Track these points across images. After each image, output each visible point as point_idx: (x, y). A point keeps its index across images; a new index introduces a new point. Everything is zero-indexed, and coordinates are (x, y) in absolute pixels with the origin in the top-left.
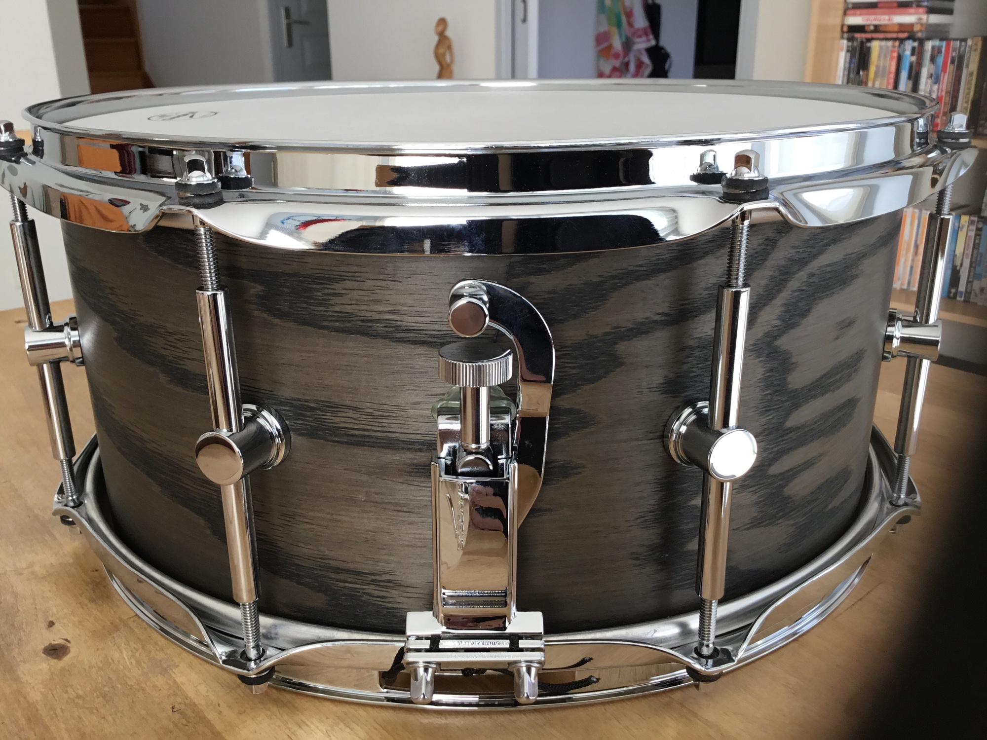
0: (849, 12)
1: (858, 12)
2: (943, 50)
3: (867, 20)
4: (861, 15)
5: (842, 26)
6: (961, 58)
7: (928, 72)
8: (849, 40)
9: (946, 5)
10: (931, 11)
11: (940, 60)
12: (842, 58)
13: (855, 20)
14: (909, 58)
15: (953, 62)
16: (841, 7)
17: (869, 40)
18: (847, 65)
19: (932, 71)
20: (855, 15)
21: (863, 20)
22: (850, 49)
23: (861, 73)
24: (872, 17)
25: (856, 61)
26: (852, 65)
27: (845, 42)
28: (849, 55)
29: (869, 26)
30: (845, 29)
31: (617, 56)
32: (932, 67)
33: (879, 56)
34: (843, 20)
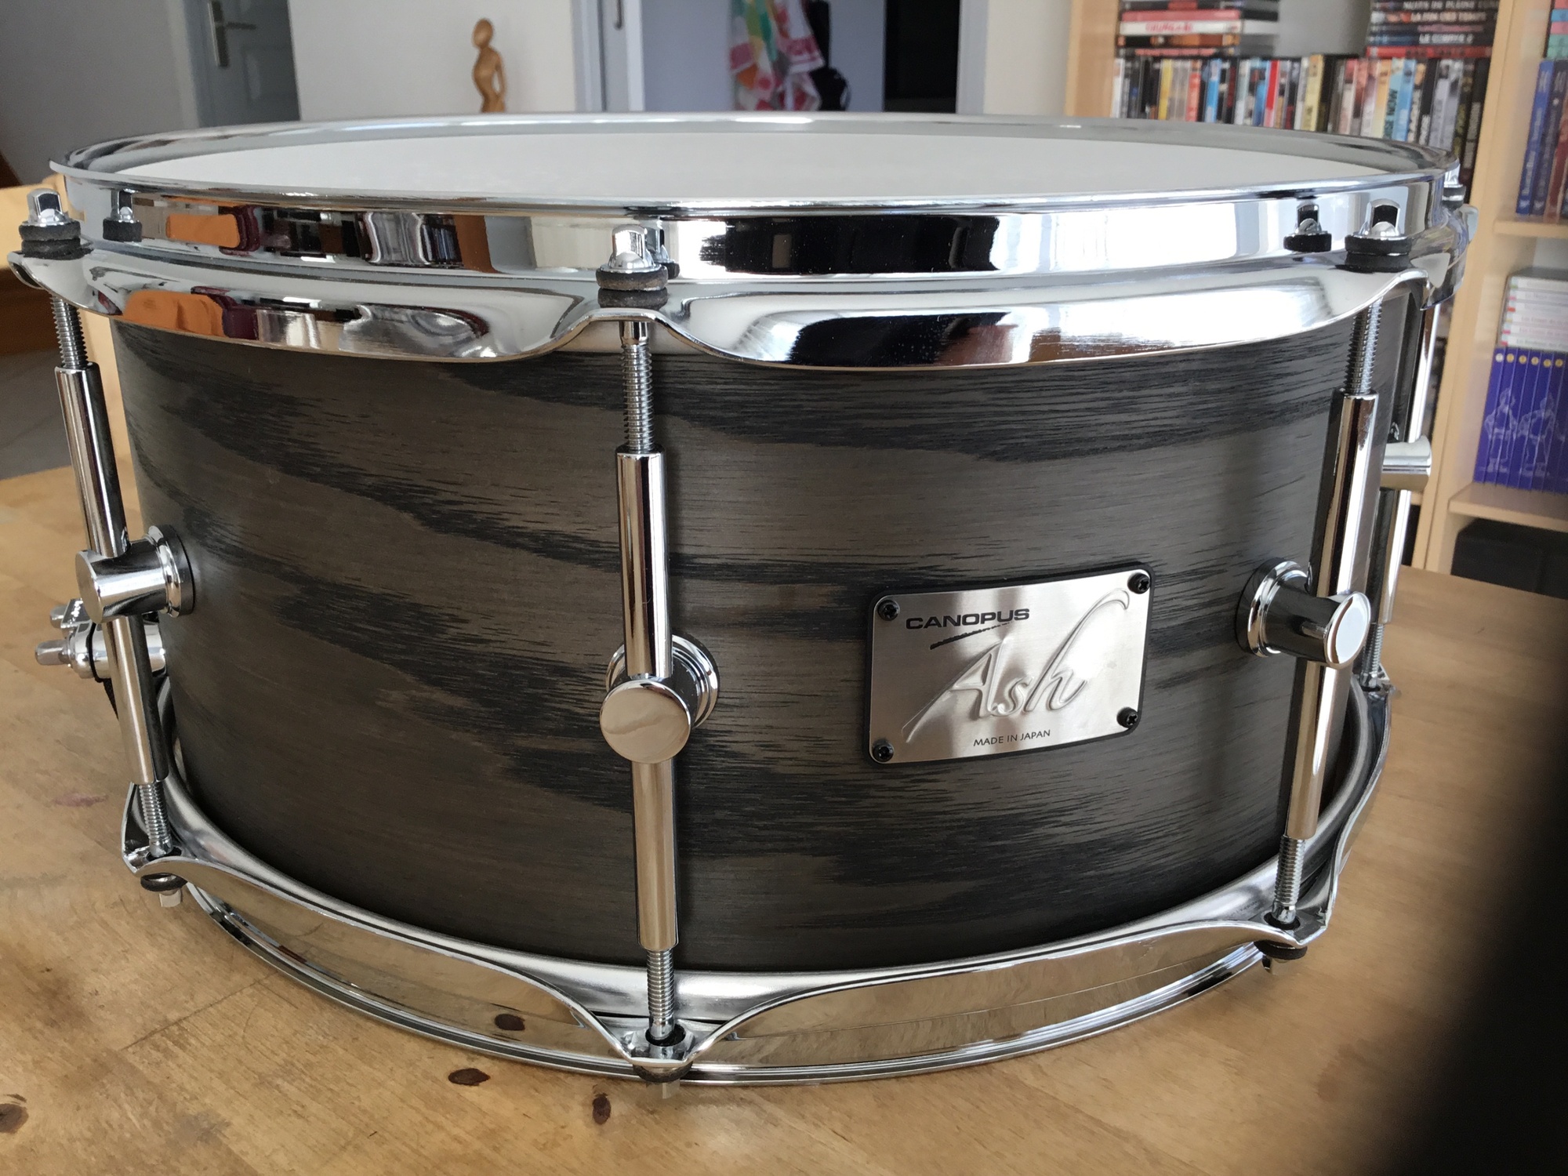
0: (1126, 15)
1: (1140, 15)
2: (1267, 74)
3: (1154, 28)
4: (1144, 20)
5: (1117, 37)
6: (1294, 87)
7: (1246, 108)
8: (1129, 58)
9: (1268, 6)
10: (1248, 14)
11: (1263, 89)
12: (1118, 88)
13: (1136, 28)
14: (1217, 87)
15: (1282, 93)
16: (1114, 7)
17: (1158, 59)
18: (1126, 97)
19: (1252, 106)
20: (1135, 20)
21: (1147, 29)
22: (1130, 72)
23: (1147, 109)
24: (1161, 24)
25: (1139, 90)
26: (1134, 98)
27: (1121, 62)
28: (1128, 82)
29: (1156, 37)
30: (1121, 42)
31: (765, 83)
32: (1252, 99)
33: (1173, 83)
34: (1118, 28)
